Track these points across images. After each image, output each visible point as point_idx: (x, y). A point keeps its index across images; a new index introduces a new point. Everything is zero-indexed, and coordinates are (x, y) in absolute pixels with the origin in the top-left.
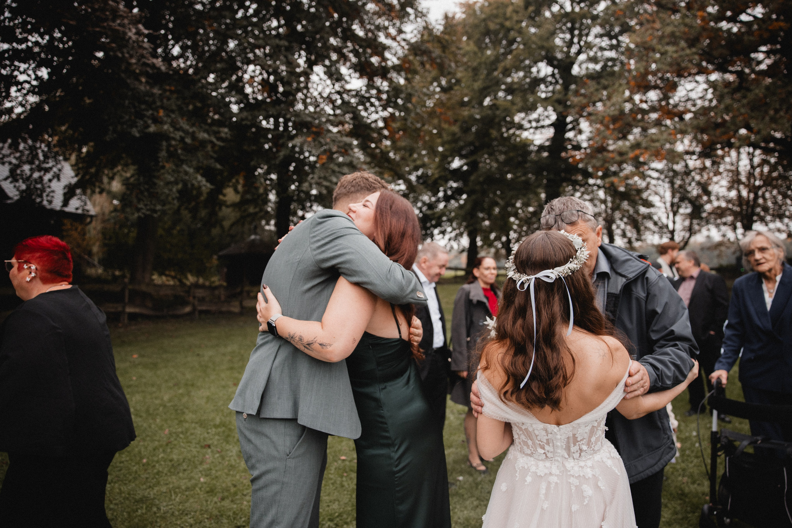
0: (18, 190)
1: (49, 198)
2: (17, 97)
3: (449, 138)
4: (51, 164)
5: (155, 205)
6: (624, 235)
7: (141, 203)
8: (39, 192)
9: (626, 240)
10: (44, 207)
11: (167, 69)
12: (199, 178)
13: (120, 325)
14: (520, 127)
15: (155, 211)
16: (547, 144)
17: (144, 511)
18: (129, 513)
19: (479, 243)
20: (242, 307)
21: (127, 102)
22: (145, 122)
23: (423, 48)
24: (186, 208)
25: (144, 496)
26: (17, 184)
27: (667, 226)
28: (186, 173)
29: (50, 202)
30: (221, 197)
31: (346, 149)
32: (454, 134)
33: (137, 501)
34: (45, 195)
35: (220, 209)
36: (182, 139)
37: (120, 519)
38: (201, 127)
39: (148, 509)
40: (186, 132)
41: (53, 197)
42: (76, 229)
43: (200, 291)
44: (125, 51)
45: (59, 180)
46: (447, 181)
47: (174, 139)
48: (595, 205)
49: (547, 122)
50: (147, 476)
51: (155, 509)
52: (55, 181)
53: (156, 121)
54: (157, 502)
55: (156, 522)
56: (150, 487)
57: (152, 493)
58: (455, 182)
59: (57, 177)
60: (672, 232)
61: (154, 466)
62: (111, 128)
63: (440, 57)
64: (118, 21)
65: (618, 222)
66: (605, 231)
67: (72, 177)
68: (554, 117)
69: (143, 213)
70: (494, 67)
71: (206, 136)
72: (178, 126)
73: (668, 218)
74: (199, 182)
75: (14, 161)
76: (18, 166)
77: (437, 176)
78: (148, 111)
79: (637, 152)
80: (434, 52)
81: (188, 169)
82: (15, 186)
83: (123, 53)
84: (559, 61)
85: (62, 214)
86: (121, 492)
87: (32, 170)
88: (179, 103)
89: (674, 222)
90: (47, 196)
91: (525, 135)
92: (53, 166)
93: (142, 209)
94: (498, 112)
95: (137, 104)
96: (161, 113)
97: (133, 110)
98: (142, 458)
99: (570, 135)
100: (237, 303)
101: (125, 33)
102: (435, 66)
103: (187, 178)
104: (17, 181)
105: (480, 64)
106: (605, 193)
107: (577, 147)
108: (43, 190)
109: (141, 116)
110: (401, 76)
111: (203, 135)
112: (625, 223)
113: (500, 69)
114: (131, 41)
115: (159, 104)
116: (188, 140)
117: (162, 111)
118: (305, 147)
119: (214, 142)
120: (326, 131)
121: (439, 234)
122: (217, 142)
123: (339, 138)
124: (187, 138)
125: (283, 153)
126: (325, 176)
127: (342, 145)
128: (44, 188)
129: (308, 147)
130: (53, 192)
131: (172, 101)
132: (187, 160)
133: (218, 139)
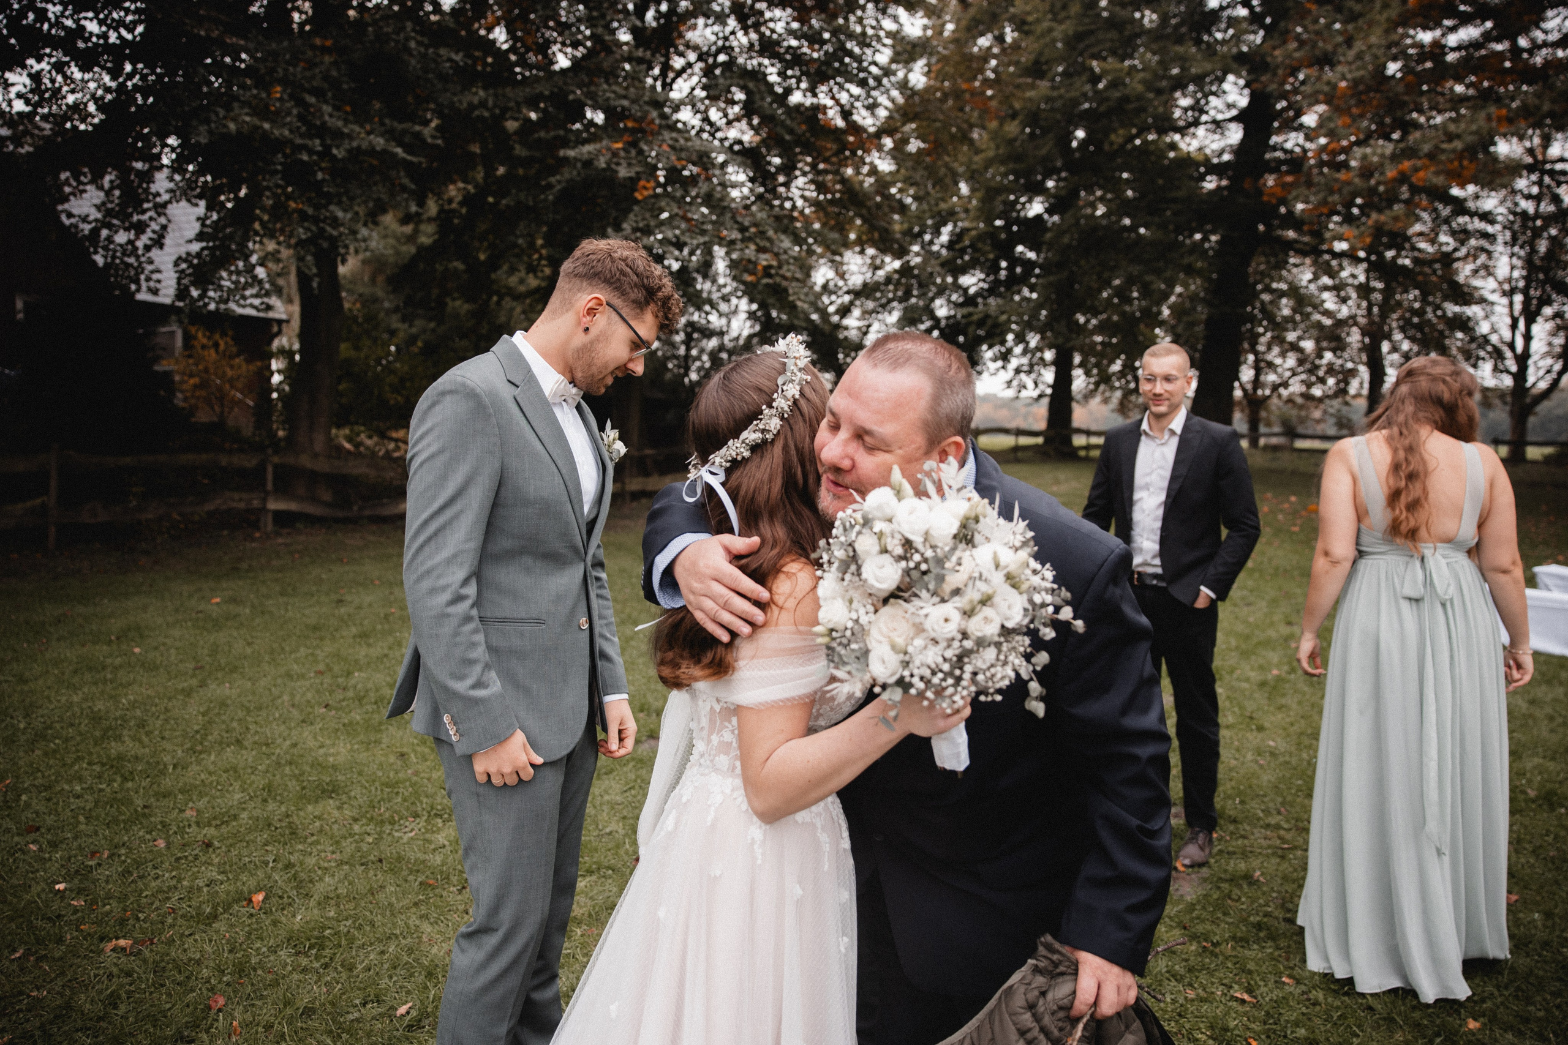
1: (152, 284)
8: (132, 272)
13: (257, 535)
14: (1166, 125)
16: (1226, 157)
19: (1079, 381)
27: (1512, 346)
29: (155, 292)
32: (1011, 142)
34: (142, 277)
36: (327, 150)
41: (159, 281)
42: (216, 345)
45: (161, 246)
48: (1344, 300)
49: (1234, 112)
52: (156, 249)
58: (1029, 249)
59: (158, 242)
60: (1523, 360)
65: (1398, 336)
66: (1364, 358)
67: (190, 241)
68: (1243, 102)
72: (318, 123)
73: (1514, 326)
77: (974, 233)
78: (248, 89)
79: (1407, 165)
89: (1528, 337)
90: (148, 279)
96: (278, 93)
99: (1282, 139)
106: (1367, 271)
108: (139, 269)
111: (374, 141)
112: (1412, 339)
116: (338, 152)
117: (279, 89)
118: (602, 163)
119: (396, 154)
120: (660, 126)
121: (995, 359)
122: (404, 155)
123: (682, 141)
124: (338, 147)
125: (558, 177)
126: (648, 226)
127: (694, 157)
128: (140, 263)
129: (608, 163)
130: (158, 271)
131: (317, 71)
132: (339, 195)
133: (407, 150)
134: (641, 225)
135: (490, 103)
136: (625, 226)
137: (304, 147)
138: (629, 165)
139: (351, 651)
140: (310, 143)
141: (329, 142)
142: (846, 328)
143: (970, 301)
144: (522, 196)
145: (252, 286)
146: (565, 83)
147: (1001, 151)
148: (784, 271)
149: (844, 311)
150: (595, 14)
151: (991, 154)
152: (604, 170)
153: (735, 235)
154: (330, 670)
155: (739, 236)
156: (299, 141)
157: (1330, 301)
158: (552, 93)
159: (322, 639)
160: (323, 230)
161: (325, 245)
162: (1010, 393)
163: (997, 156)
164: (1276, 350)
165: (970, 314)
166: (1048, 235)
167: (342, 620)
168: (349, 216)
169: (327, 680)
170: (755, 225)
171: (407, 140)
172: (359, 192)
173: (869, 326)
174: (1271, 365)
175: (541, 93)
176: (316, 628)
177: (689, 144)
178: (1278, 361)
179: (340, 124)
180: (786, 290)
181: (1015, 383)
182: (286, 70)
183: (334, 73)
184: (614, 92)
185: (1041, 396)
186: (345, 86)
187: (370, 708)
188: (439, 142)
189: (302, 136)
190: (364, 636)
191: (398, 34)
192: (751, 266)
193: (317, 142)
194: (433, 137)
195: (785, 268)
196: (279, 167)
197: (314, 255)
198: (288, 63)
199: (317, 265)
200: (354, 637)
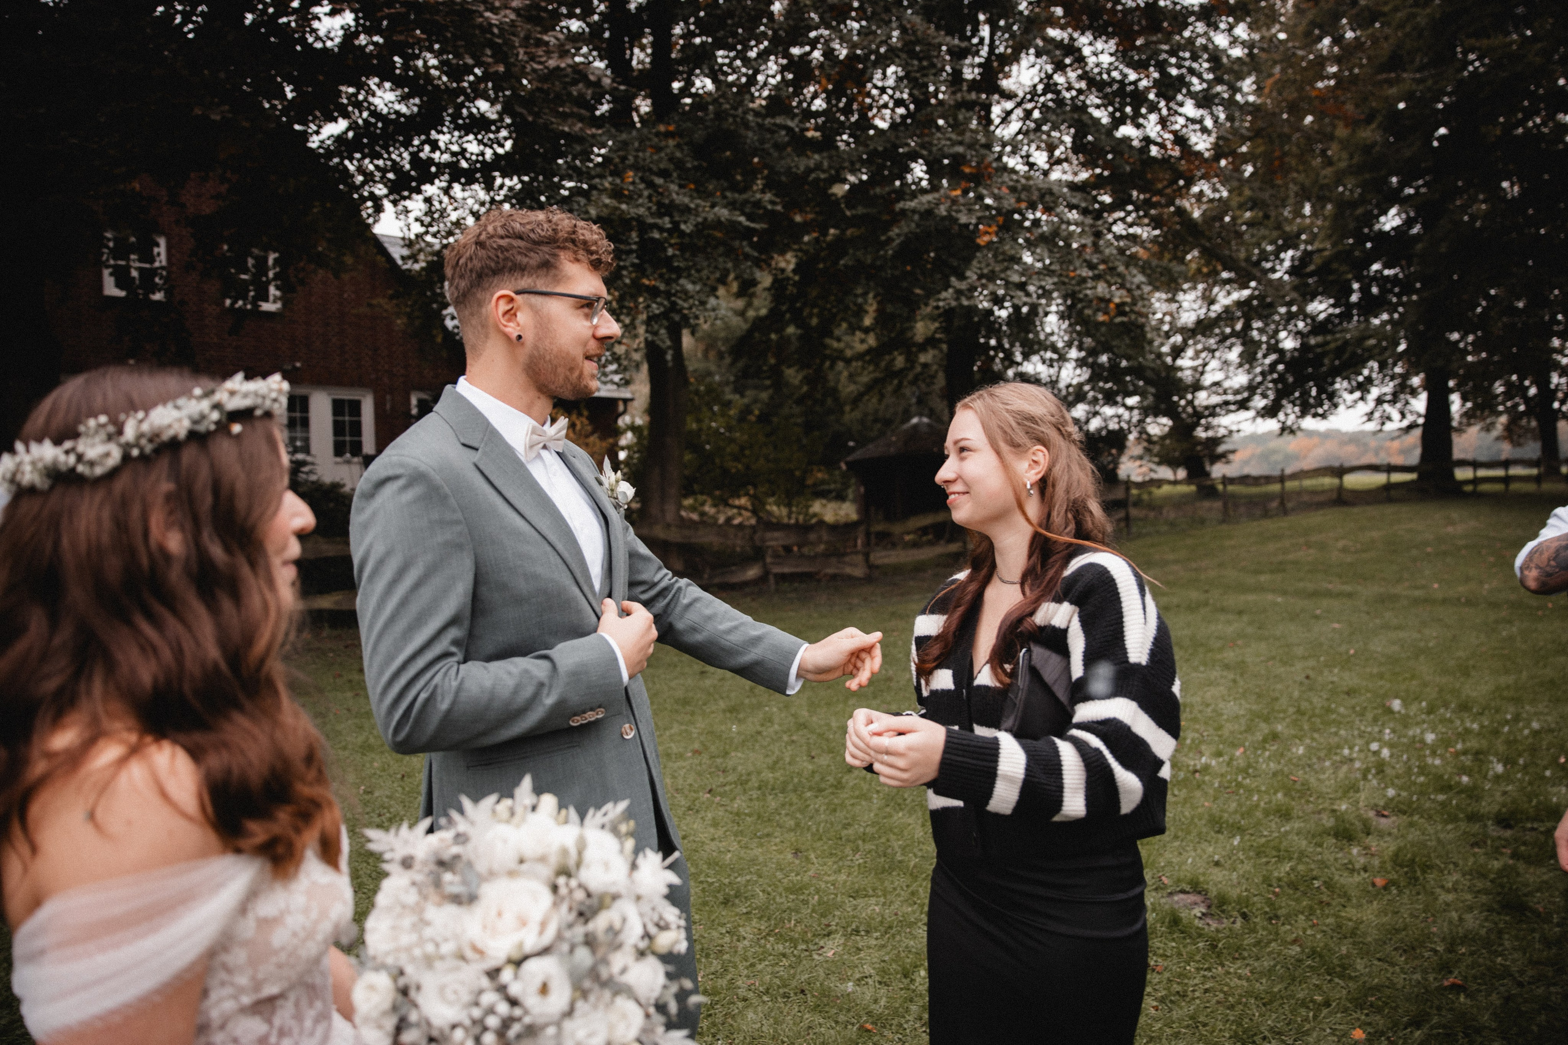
19: (1456, 405)
20: (871, 567)
32: (1367, 149)
35: (832, 366)
40: (686, 210)
43: (776, 534)
53: (617, 194)
58: (1386, 266)
71: (724, 213)
72: (667, 201)
77: (1327, 253)
78: (607, 178)
81: (690, 287)
96: (631, 178)
100: (860, 558)
110: (1216, 28)
111: (719, 213)
117: (631, 174)
118: (942, 210)
119: (740, 223)
120: (997, 170)
121: (1351, 392)
122: (748, 223)
123: (1023, 181)
124: (685, 222)
125: (896, 231)
126: (993, 272)
127: (1035, 196)
129: (949, 210)
131: (663, 154)
132: (688, 268)
133: (750, 218)
134: (985, 271)
135: (826, 164)
136: (968, 273)
137: (655, 226)
138: (970, 211)
139: (723, 728)
140: (659, 221)
141: (677, 219)
142: (1181, 369)
143: (1320, 327)
144: (859, 254)
145: (611, 363)
146: (897, 137)
147: (1355, 161)
148: (1138, 308)
149: (1177, 352)
150: (925, 63)
151: (1343, 165)
152: (943, 218)
153: (1085, 272)
154: (706, 748)
155: (1090, 274)
156: (651, 221)
158: (886, 149)
159: (693, 714)
160: (674, 304)
161: (677, 318)
162: (1372, 426)
163: (1350, 166)
165: (1326, 343)
166: (1419, 246)
167: (709, 694)
168: (698, 288)
169: (705, 758)
170: (1104, 262)
171: (747, 210)
172: (705, 264)
173: (1205, 365)
175: (876, 150)
176: (685, 702)
177: (1031, 182)
179: (686, 200)
180: (1142, 327)
181: (1377, 415)
182: (636, 157)
183: (678, 154)
184: (950, 139)
185: (1412, 426)
186: (689, 165)
187: (755, 794)
188: (779, 208)
189: (652, 215)
190: (733, 710)
191: (736, 109)
192: (1103, 305)
193: (667, 219)
194: (772, 203)
195: (1140, 304)
196: (634, 247)
197: (667, 328)
198: (637, 150)
199: (671, 338)
200: (724, 711)
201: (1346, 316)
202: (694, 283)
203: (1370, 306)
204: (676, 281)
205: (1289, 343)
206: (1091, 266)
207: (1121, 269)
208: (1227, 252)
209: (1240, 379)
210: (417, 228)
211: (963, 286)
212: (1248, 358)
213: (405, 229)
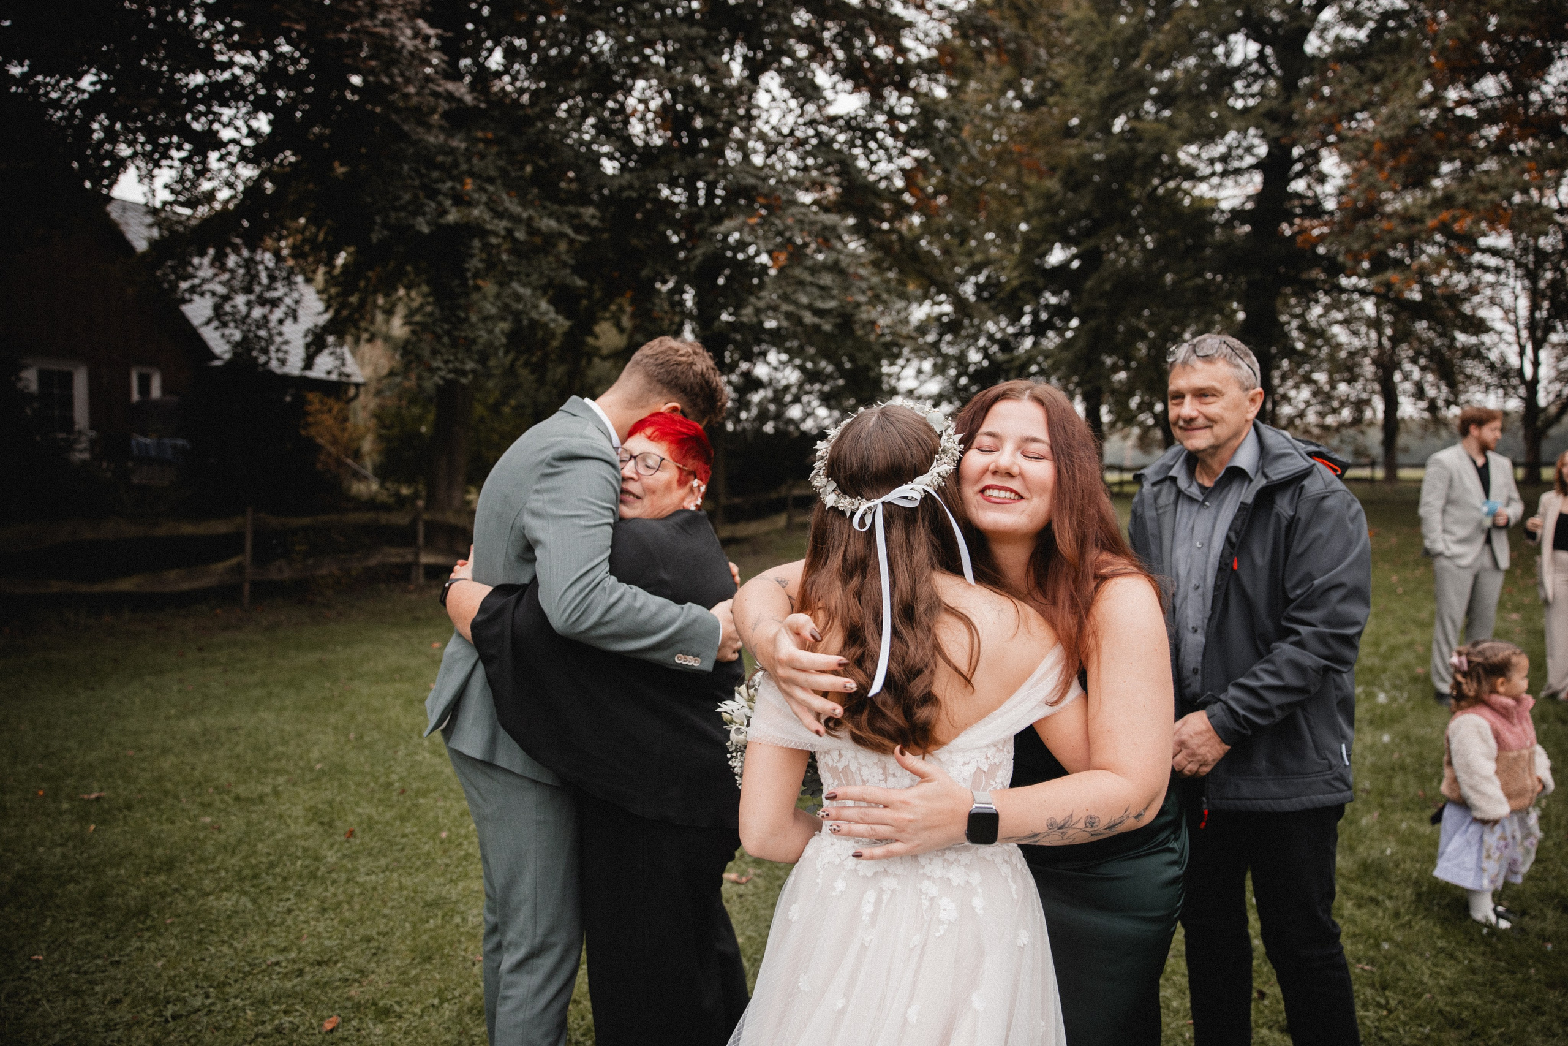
0: (228, 342)
1: (281, 355)
2: (220, 170)
3: (1040, 204)
4: (280, 290)
5: (462, 362)
6: (1419, 393)
7: (439, 357)
8: (263, 343)
9: (1423, 404)
10: (271, 373)
11: (475, 99)
12: (544, 305)
13: (412, 587)
14: (1190, 174)
15: (464, 373)
16: (1249, 206)
17: (439, 922)
18: (414, 926)
19: (1106, 417)
21: (406, 167)
22: (440, 204)
23: (980, 22)
24: (526, 364)
25: (440, 897)
26: (227, 331)
27: (1520, 372)
28: (518, 298)
29: (283, 362)
30: (590, 340)
31: (827, 236)
32: (1049, 196)
33: (428, 905)
34: (272, 348)
35: (590, 361)
36: (510, 232)
37: (398, 934)
38: (545, 208)
39: (446, 917)
40: (515, 219)
41: (286, 352)
42: (330, 411)
44: (396, 71)
45: (295, 319)
46: (1037, 293)
47: (496, 234)
48: (1356, 333)
49: (1249, 160)
50: (448, 861)
51: (458, 919)
52: (289, 322)
53: (460, 200)
54: (462, 908)
55: (460, 942)
56: (451, 881)
57: (453, 891)
58: (1054, 293)
59: (293, 315)
60: (1532, 385)
61: (460, 844)
62: (378, 219)
63: (1016, 38)
64: (381, 16)
65: (1407, 366)
66: (1378, 388)
67: (320, 314)
68: (1262, 150)
69: (442, 378)
70: (1132, 51)
71: (553, 223)
72: (500, 209)
73: (1522, 353)
74: (542, 314)
75: (221, 290)
76: (226, 298)
77: (1015, 283)
78: (444, 182)
79: (1446, 214)
80: (1003, 29)
82: (223, 336)
83: (391, 77)
84: (1275, 26)
85: (304, 384)
86: (401, 888)
87: (249, 304)
88: (501, 163)
89: (1536, 363)
90: (278, 350)
91: (1203, 190)
92: (286, 295)
93: (438, 369)
94: (1140, 146)
95: (424, 171)
96: (469, 185)
97: (417, 183)
98: (439, 829)
99: (1299, 185)
101: (394, 38)
102: (1005, 57)
103: (520, 307)
104: (225, 325)
105: (1102, 46)
106: (1377, 305)
107: (1314, 210)
108: (270, 341)
109: (433, 194)
110: (936, 81)
111: (548, 224)
112: (1423, 369)
113: (1144, 55)
114: (405, 53)
115: (464, 167)
116: (520, 235)
117: (469, 180)
120: (787, 202)
122: (574, 235)
123: (811, 216)
124: (519, 230)
127: (818, 229)
128: (271, 336)
130: (286, 342)
132: (519, 273)
133: (578, 229)
136: (763, 293)
138: (764, 238)
141: (511, 226)
153: (860, 298)
157: (1340, 334)
163: (1035, 210)
164: (1290, 383)
171: (573, 223)
174: (1285, 398)
177: (819, 218)
178: (1292, 393)
182: (469, 164)
183: (499, 162)
186: (511, 174)
189: (490, 222)
193: (503, 226)
194: (594, 217)
201: (1021, 334)
202: (524, 286)
203: (1039, 329)
204: (508, 284)
205: (974, 356)
206: (864, 292)
207: (885, 296)
208: (940, 278)
209: (934, 387)
210: (165, 195)
211: (761, 304)
212: (939, 369)
213: (150, 195)
